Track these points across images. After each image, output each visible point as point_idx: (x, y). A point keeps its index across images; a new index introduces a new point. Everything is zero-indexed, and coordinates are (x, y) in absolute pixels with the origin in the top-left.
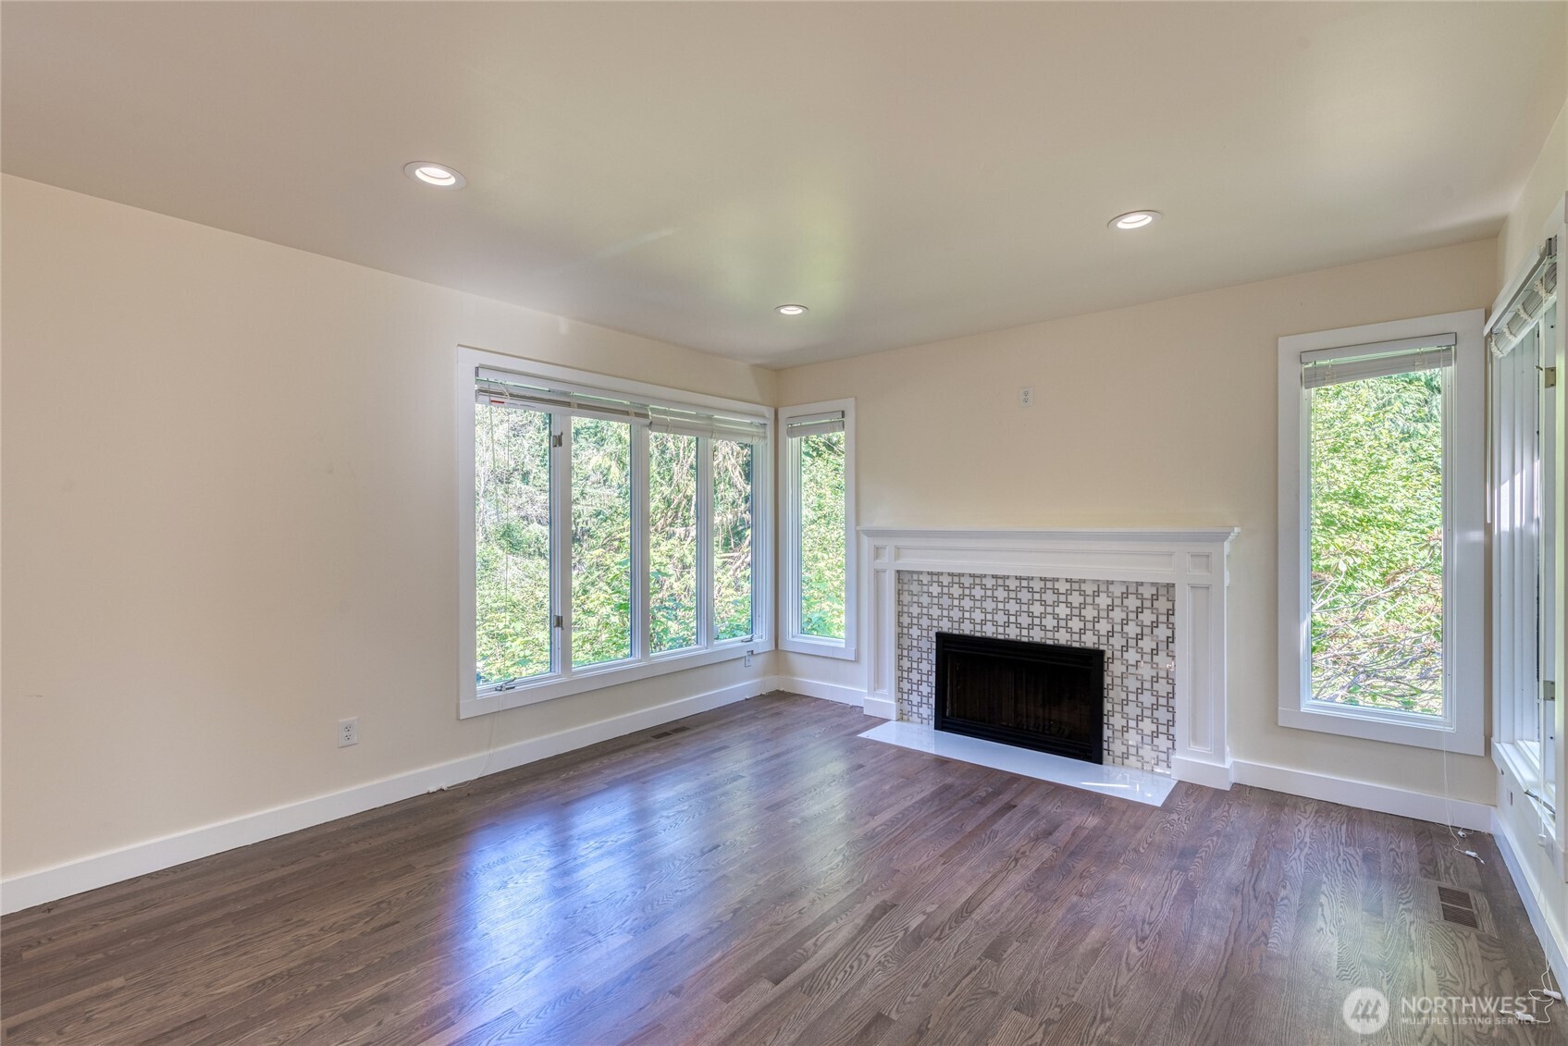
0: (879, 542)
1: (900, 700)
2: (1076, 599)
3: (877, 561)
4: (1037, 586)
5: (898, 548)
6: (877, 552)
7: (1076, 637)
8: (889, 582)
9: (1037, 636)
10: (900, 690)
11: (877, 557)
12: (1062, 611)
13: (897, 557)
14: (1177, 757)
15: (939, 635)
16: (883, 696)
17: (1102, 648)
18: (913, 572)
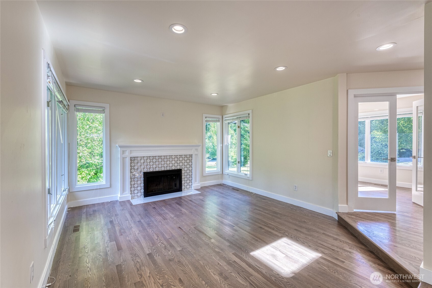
0: (124, 149)
1: (131, 194)
2: (176, 159)
3: (124, 155)
4: (168, 157)
5: (131, 151)
6: (123, 152)
7: (176, 167)
8: (128, 161)
9: (168, 169)
10: (131, 191)
11: (123, 153)
12: (173, 162)
13: (131, 153)
14: (193, 185)
15: (144, 173)
16: (127, 194)
17: (181, 168)
18: (135, 157)
